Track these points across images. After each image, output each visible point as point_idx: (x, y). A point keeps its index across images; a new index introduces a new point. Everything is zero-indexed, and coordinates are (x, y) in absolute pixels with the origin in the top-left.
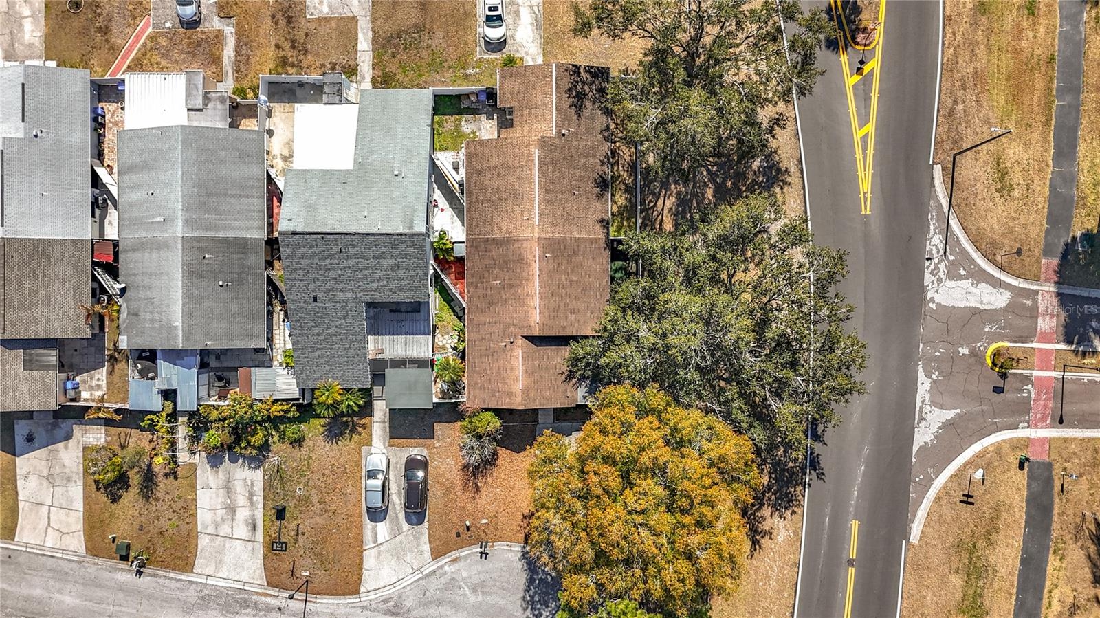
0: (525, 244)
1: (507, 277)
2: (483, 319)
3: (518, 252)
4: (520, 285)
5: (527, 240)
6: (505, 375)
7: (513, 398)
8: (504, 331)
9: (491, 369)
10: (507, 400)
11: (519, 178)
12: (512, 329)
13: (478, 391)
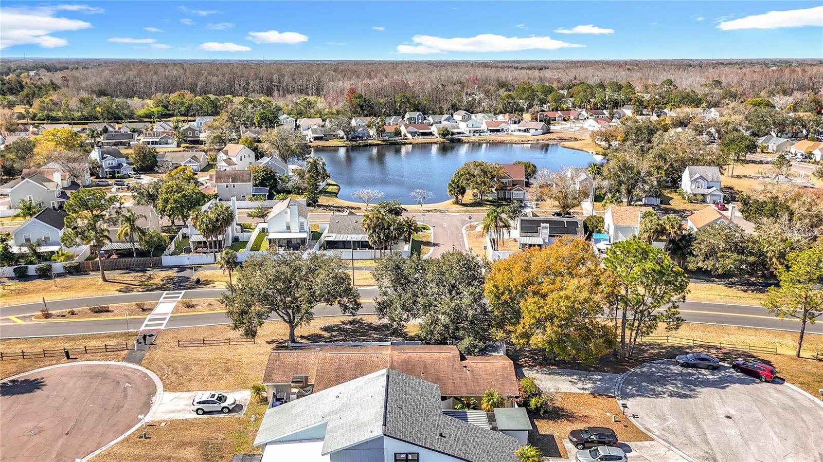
0: (395, 358)
1: (419, 369)
2: (450, 385)
3: (400, 363)
4: (424, 362)
5: (392, 358)
6: (490, 371)
7: (506, 366)
8: (458, 371)
9: (487, 379)
10: (508, 369)
11: (348, 363)
12: (456, 366)
13: (506, 387)
